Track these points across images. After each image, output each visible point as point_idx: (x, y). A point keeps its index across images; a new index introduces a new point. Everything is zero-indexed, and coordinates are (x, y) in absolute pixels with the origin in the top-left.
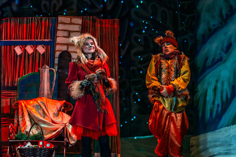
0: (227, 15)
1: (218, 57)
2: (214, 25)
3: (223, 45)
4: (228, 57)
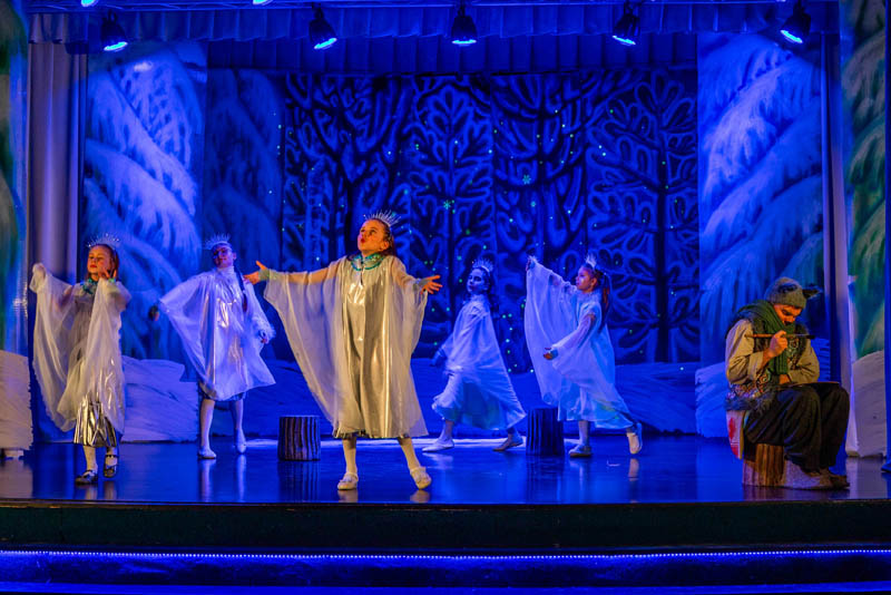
0: (752, 158)
1: (740, 231)
2: (731, 177)
3: (747, 211)
4: (756, 230)
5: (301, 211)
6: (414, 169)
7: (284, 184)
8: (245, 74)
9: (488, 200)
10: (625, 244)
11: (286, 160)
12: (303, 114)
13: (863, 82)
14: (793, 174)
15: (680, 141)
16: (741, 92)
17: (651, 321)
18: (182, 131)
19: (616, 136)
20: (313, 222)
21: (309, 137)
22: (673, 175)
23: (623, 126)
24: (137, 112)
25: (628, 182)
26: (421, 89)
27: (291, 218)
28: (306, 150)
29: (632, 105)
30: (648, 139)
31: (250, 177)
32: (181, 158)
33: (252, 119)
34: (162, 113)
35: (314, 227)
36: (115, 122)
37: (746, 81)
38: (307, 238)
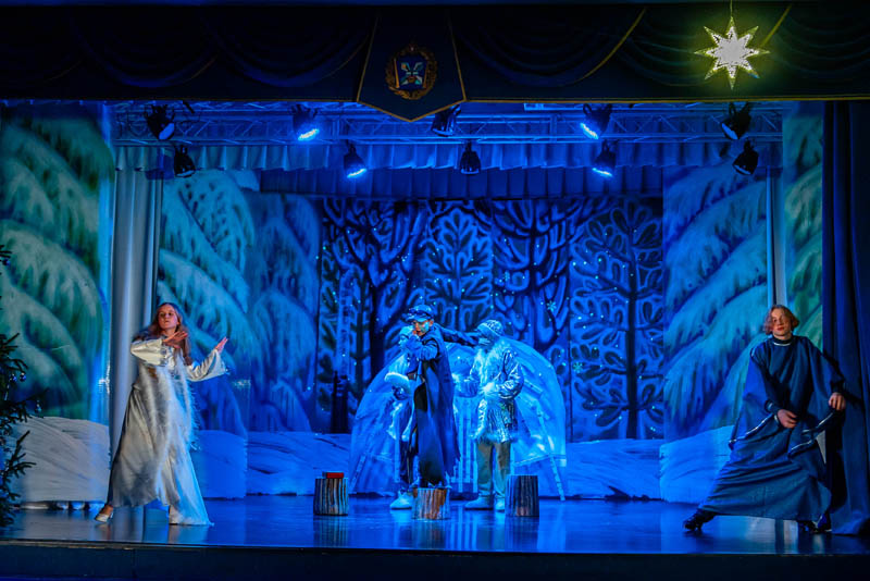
0: (708, 270)
1: (697, 331)
2: (690, 286)
3: (704, 314)
4: (711, 330)
5: (334, 309)
6: (427, 276)
7: (320, 288)
8: (290, 198)
9: (488, 302)
10: (601, 341)
11: (323, 268)
12: (337, 232)
13: (803, 207)
14: (743, 283)
15: (647, 255)
16: (700, 215)
17: (623, 404)
18: (238, 244)
19: (595, 251)
20: (344, 319)
21: (342, 250)
22: (642, 284)
23: (601, 243)
24: (202, 228)
25: (603, 289)
26: (434, 210)
27: (326, 316)
28: (340, 260)
29: (608, 226)
30: (622, 255)
31: (293, 281)
32: (238, 266)
33: (295, 233)
34: (223, 229)
35: (344, 323)
36: (184, 236)
37: (703, 207)
38: (339, 331)
